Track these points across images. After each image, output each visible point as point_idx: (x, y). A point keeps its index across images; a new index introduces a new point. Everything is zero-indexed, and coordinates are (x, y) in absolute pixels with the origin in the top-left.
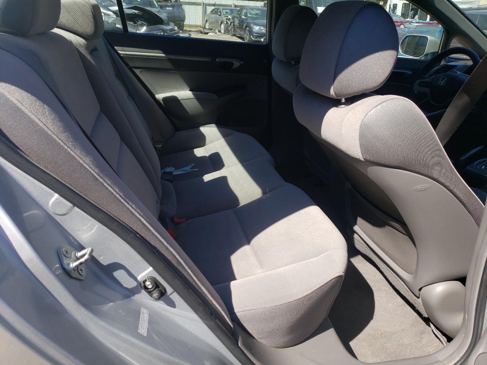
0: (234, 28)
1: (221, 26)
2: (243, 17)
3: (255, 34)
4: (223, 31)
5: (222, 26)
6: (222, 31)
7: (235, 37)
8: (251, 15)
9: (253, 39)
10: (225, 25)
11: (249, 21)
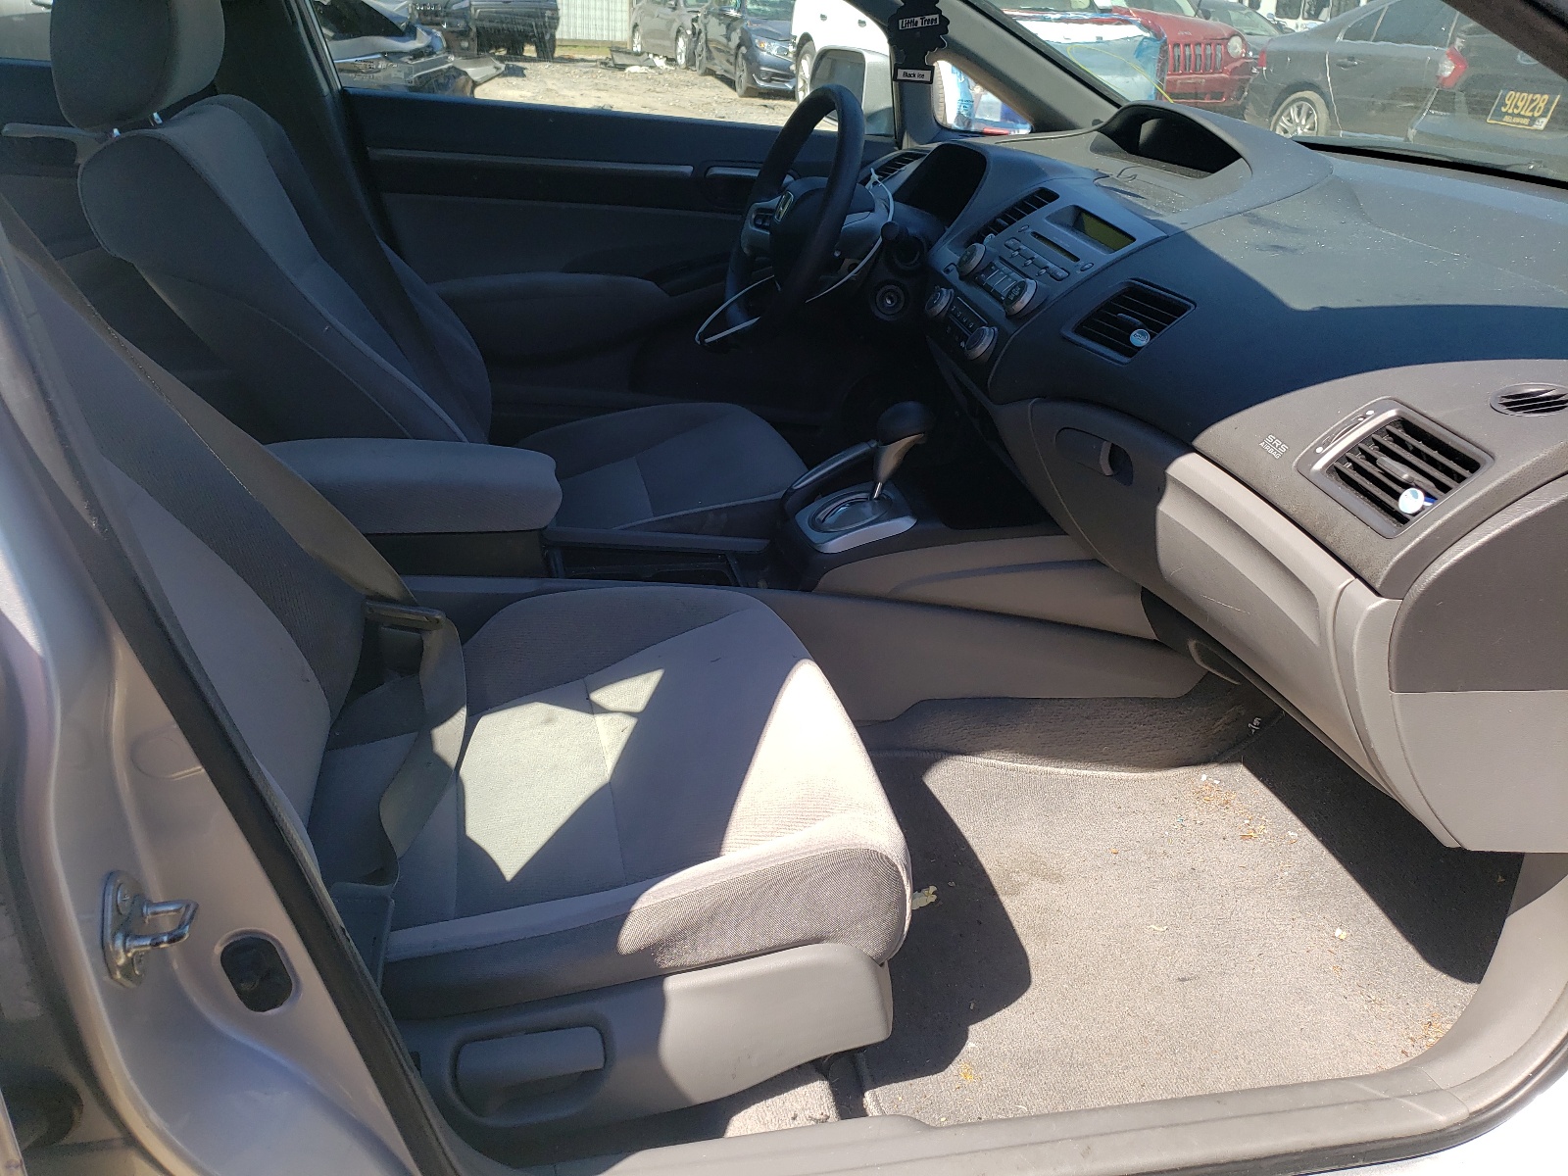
0: (709, 50)
1: (676, 44)
2: (733, 13)
3: (766, 66)
4: (681, 60)
5: (681, 43)
6: (679, 61)
7: (710, 78)
8: (755, 7)
9: (762, 84)
10: (690, 40)
11: (747, 25)
